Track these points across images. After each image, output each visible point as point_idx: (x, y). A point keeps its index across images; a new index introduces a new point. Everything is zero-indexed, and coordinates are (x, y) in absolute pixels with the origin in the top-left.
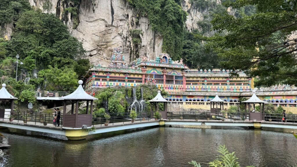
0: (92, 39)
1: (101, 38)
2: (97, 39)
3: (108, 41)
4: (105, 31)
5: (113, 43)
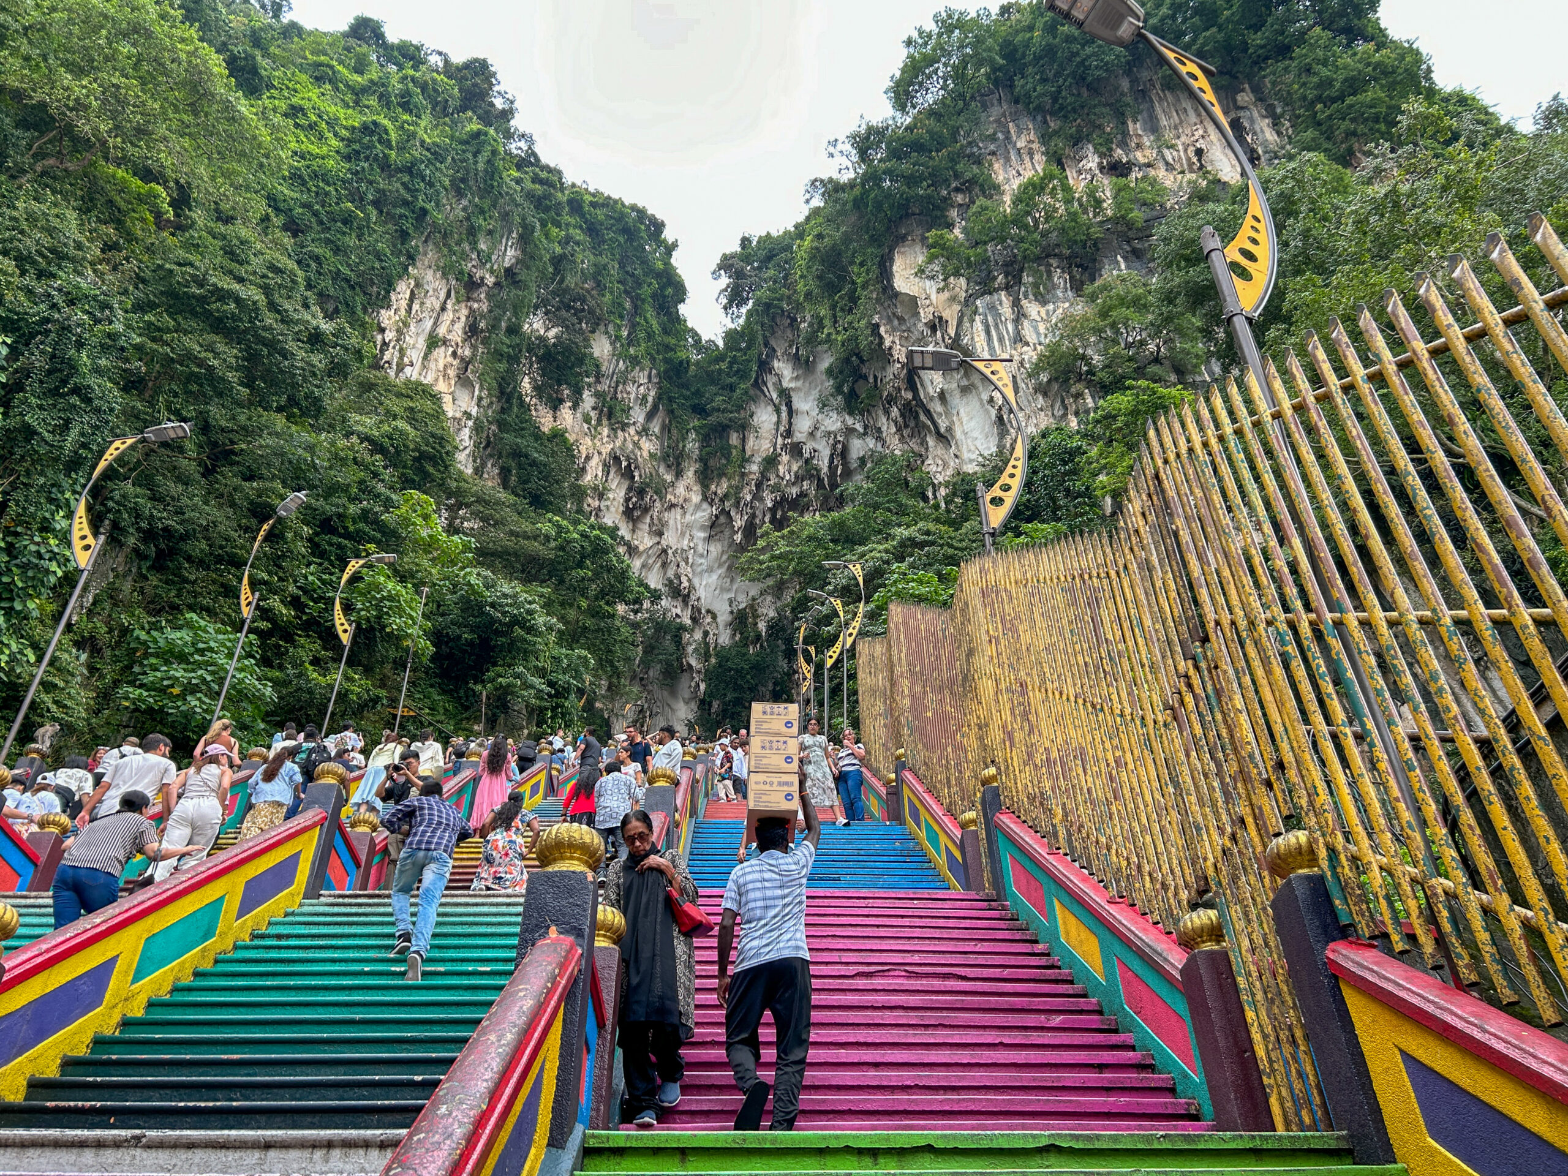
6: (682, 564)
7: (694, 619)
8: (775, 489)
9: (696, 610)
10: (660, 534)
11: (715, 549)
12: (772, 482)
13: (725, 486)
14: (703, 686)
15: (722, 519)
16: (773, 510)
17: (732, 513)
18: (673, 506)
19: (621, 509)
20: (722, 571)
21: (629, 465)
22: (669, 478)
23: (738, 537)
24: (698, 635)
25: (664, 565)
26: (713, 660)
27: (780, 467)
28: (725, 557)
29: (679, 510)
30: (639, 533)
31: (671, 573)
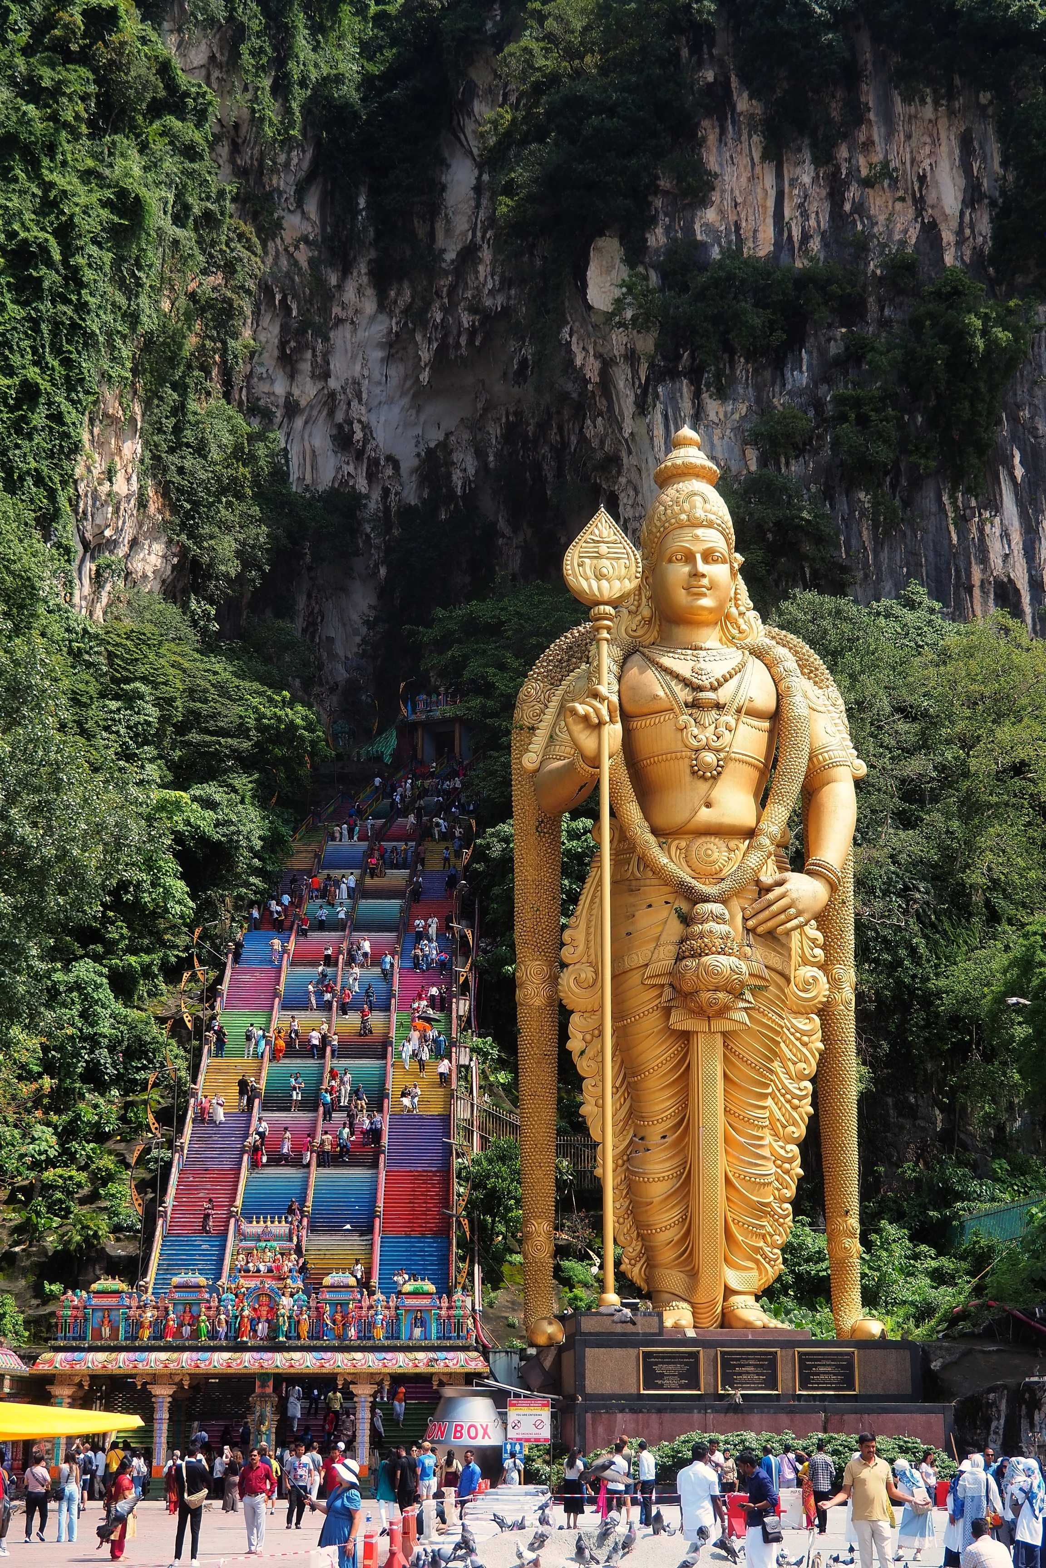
6: (355, 403)
7: (371, 477)
8: (473, 310)
9: (374, 463)
10: (326, 375)
11: (396, 372)
12: (469, 294)
13: (408, 293)
14: (383, 571)
15: (404, 336)
16: (472, 333)
17: (418, 337)
18: (340, 322)
19: (276, 353)
20: (405, 401)
21: (284, 299)
22: (334, 279)
23: (425, 377)
24: (376, 495)
25: (331, 413)
26: (395, 532)
27: (481, 268)
28: (409, 383)
29: (348, 326)
30: (299, 378)
31: (340, 417)
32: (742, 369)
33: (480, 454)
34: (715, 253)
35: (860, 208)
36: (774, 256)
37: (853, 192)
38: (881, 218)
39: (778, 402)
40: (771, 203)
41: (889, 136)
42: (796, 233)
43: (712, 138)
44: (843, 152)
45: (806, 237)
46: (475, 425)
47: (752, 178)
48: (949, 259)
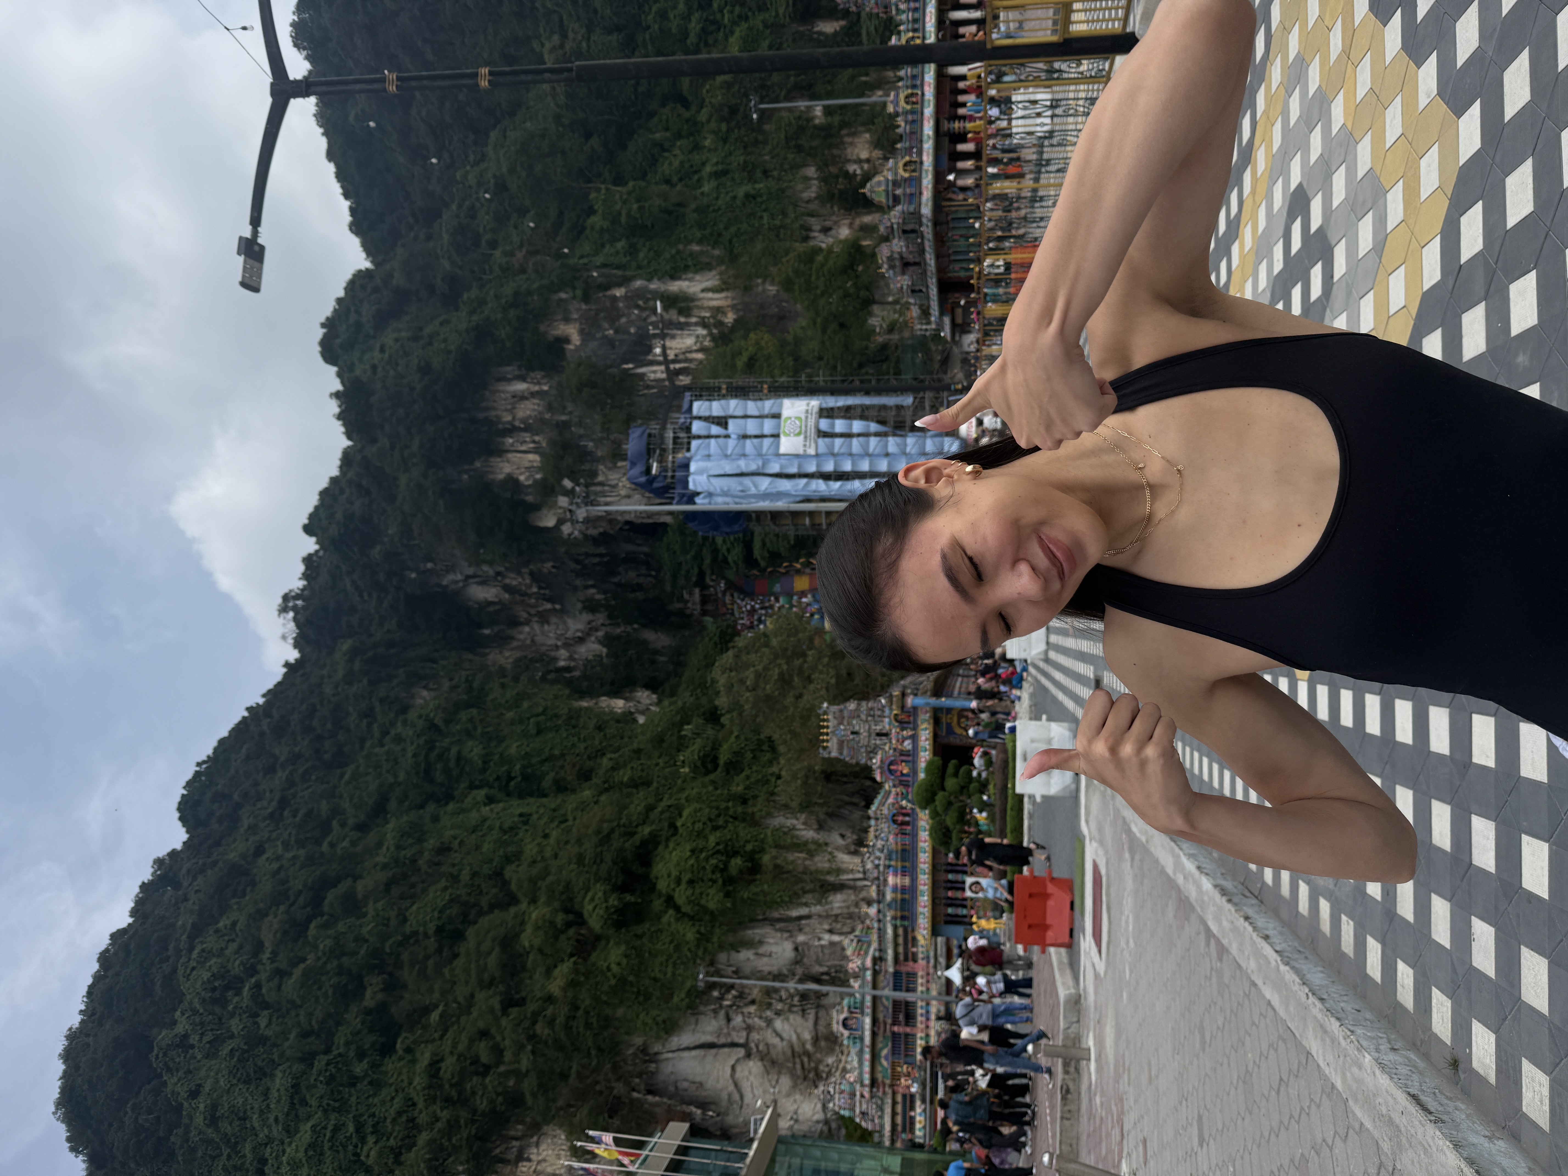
0: (788, 1095)
1: (784, 1071)
2: (785, 1081)
3: (789, 1053)
4: (762, 1060)
5: (794, 1038)
6: (567, 636)
7: (597, 630)
8: (531, 587)
9: (591, 629)
10: (557, 647)
11: (554, 620)
12: (524, 588)
13: (521, 613)
14: (636, 626)
15: (540, 615)
16: (540, 588)
17: (541, 609)
18: (533, 641)
20: (566, 616)
22: (515, 644)
23: (558, 607)
24: (604, 628)
26: (619, 621)
27: (513, 583)
28: (559, 615)
29: (535, 638)
31: (573, 641)
32: (587, 467)
33: (587, 587)
34: (538, 476)
35: (523, 421)
36: (541, 454)
37: (517, 423)
38: (528, 413)
39: (599, 454)
40: (519, 455)
41: (494, 409)
42: (532, 445)
43: (491, 476)
44: (500, 426)
45: (534, 442)
46: (575, 588)
47: (508, 461)
48: (545, 388)
